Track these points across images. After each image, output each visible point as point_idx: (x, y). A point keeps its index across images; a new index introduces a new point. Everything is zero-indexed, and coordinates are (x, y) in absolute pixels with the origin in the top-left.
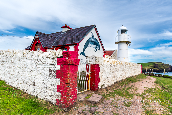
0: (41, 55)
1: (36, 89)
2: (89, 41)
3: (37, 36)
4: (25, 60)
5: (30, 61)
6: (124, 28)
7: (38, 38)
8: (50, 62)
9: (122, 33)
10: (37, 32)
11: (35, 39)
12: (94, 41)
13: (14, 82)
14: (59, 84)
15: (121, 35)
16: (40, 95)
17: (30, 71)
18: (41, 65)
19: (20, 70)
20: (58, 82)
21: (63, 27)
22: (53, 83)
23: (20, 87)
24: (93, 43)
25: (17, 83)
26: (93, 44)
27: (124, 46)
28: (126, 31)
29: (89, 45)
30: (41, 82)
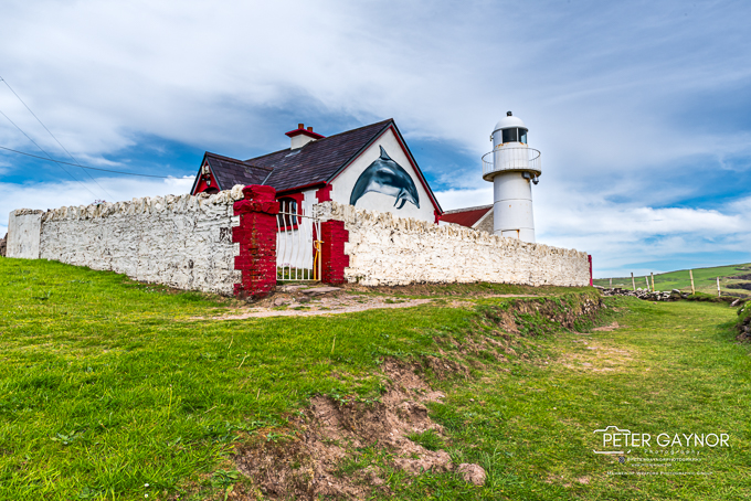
0: (205, 201)
1: (194, 274)
2: (371, 175)
3: (207, 168)
4: (171, 216)
5: (181, 217)
6: (514, 122)
7: (211, 174)
8: (221, 213)
9: (506, 139)
10: (207, 155)
11: (203, 176)
12: (390, 175)
13: (149, 272)
14: (237, 253)
15: (501, 147)
16: (205, 284)
17: (181, 238)
18: (205, 221)
19: (161, 240)
20: (236, 250)
21: (291, 134)
22: (227, 254)
23: (163, 279)
24: (389, 179)
25: (155, 271)
26: (384, 183)
27: (515, 186)
28: (523, 131)
29: (369, 188)
30: (206, 257)
